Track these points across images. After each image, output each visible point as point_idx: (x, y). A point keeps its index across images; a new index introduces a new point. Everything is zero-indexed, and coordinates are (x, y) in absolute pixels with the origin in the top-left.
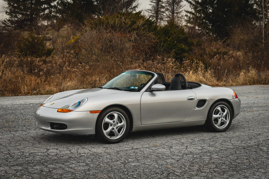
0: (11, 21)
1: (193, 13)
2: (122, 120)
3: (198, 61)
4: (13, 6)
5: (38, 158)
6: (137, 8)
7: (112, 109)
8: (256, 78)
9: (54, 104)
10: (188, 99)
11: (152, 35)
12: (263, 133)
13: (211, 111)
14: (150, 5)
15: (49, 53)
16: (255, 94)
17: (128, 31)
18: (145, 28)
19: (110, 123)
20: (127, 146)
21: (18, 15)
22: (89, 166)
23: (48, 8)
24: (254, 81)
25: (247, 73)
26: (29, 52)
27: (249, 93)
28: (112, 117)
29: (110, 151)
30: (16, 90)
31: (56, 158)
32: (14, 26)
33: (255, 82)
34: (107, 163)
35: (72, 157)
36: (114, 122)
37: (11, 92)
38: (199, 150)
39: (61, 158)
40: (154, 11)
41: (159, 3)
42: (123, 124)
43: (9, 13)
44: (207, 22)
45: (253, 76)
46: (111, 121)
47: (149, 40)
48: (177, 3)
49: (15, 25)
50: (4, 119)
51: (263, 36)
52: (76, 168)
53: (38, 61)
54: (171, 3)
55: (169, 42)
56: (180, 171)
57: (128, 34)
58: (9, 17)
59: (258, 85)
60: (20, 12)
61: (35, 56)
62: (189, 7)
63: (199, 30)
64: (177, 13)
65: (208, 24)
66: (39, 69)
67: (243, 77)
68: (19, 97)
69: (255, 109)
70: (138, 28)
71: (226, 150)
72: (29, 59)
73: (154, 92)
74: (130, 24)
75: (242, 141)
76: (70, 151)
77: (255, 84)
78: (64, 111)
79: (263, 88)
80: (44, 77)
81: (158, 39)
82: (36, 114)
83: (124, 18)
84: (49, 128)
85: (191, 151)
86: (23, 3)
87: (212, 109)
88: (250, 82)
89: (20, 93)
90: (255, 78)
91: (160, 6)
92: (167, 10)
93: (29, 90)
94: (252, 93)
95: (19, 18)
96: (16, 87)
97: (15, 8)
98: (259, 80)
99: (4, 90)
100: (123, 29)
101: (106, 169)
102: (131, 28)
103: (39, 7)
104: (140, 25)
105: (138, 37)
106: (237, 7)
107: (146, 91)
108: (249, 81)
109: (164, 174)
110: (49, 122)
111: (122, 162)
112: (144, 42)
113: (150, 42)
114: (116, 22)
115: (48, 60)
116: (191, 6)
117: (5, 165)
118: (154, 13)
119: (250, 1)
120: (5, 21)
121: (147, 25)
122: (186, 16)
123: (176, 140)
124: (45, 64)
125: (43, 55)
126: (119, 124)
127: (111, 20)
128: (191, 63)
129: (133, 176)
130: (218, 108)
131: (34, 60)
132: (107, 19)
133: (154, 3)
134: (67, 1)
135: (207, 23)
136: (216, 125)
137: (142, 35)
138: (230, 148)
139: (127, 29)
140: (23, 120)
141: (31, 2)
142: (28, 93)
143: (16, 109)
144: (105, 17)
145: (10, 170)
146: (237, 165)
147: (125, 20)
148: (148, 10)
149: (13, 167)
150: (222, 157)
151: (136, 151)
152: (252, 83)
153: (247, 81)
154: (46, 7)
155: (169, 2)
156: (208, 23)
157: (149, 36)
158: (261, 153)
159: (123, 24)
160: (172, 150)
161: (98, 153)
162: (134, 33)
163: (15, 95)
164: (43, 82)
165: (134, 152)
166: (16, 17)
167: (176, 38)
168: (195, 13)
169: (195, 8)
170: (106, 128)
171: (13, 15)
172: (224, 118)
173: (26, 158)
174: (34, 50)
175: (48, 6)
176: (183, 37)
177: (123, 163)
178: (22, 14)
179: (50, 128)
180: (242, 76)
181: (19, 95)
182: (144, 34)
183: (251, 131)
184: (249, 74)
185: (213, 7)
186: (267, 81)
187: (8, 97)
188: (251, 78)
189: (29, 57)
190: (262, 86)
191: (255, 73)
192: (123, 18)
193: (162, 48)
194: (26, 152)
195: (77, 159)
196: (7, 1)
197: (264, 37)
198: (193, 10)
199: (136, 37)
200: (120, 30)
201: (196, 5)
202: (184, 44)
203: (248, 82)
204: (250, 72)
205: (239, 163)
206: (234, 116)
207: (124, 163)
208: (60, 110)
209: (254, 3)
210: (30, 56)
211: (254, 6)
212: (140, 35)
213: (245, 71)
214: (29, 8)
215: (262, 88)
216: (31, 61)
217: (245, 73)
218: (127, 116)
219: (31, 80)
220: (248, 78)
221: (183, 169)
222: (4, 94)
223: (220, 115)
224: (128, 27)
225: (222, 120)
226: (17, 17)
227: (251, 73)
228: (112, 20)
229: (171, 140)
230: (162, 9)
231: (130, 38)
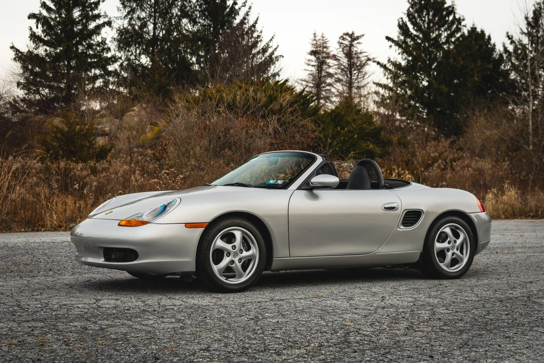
0: (27, 100)
1: (390, 87)
2: (251, 244)
3: (401, 170)
4: (32, 71)
5: (77, 311)
6: (279, 76)
7: (230, 221)
8: (518, 205)
9: (111, 212)
10: (385, 208)
11: (309, 123)
12: (538, 281)
13: (432, 235)
14: (305, 70)
15: (102, 154)
16: (517, 231)
17: (261, 116)
18: (296, 109)
19: (227, 250)
20: (260, 296)
21: (41, 89)
22: (184, 322)
23: (101, 76)
24: (514, 212)
25: (500, 196)
26: (63, 152)
27: (505, 230)
28: (229, 238)
29: (227, 302)
30: (36, 220)
31: (114, 311)
32: (33, 110)
33: (516, 213)
34: (219, 319)
35: (147, 311)
36: (234, 247)
37: (25, 224)
38: (410, 302)
39: (126, 311)
40: (312, 83)
41: (322, 68)
42: (254, 252)
43: (24, 86)
44: (418, 105)
45: (511, 201)
46: (229, 247)
47: (303, 134)
48: (359, 67)
49: (35, 109)
50: (8, 261)
51: (530, 130)
52: (156, 326)
53: (81, 168)
54: (347, 68)
55: (342, 138)
56: (372, 330)
57: (260, 120)
58: (23, 93)
59: (522, 219)
60: (46, 82)
61: (74, 159)
62: (383, 75)
63: (401, 121)
64: (359, 88)
65: (420, 109)
66: (82, 183)
67: (491, 202)
68: (40, 233)
69: (519, 250)
70: (281, 110)
71: (464, 303)
72: (62, 164)
73: (316, 192)
74: (265, 102)
75: (496, 291)
76: (144, 302)
77: (517, 218)
78: (132, 224)
79: (533, 224)
80: (92, 196)
81: (320, 132)
82: (76, 235)
83: (254, 90)
84: (101, 261)
85: (392, 303)
86: (52, 66)
87: (432, 231)
88: (506, 214)
89: (43, 226)
90: (516, 205)
91: (324, 74)
92: (339, 80)
93: (61, 222)
94: (512, 230)
95: (43, 96)
96: (34, 213)
97: (36, 75)
98: (524, 210)
99: (11, 220)
100: (251, 111)
101: (219, 326)
102: (266, 109)
103: (83, 73)
104: (284, 104)
105: (281, 127)
106: (476, 75)
107: (299, 188)
108: (504, 211)
109: (338, 334)
110: (102, 247)
111: (252, 317)
112: (294, 137)
113: (305, 137)
114: (238, 97)
115: (99, 166)
116: (387, 74)
117: (9, 320)
118: (312, 87)
119: (503, 65)
120: (14, 100)
121: (298, 104)
122: (377, 93)
123: (361, 289)
124: (95, 176)
125: (91, 159)
126: (245, 254)
127: (227, 92)
128: (388, 175)
129: (274, 336)
130: (444, 230)
131: (71, 167)
132: (218, 91)
133: (313, 66)
134: (140, 63)
135: (419, 107)
136: (441, 264)
137: (289, 123)
138: (472, 300)
139: (260, 111)
140: (48, 262)
141: (69, 63)
142: (58, 227)
143: (33, 249)
144: (215, 87)
145: (19, 327)
146: (487, 321)
147: (256, 94)
148: (302, 80)
149: (25, 323)
150: (456, 312)
151: (279, 303)
152: (510, 215)
153: (500, 211)
154: (98, 74)
155: (342, 65)
156: (421, 107)
157: (303, 126)
158: (535, 307)
159: (251, 100)
160: (352, 302)
161: (202, 305)
162: (272, 119)
163: (33, 230)
164: (89, 206)
165: (275, 304)
166: (38, 92)
167: (357, 130)
168: (393, 87)
169: (395, 77)
170: (218, 261)
171: (31, 89)
172: (457, 250)
173: (54, 311)
174: (72, 149)
175: (102, 72)
176: (371, 128)
177: (253, 319)
178: (51, 88)
179: (103, 260)
180: (489, 201)
181: (41, 230)
182: (293, 122)
183: (512, 278)
184: (505, 197)
185: (429, 75)
186: (540, 212)
187: (19, 234)
188: (507, 205)
189: (62, 161)
190: (529, 220)
191: (516, 195)
192: (251, 89)
193: (329, 149)
194: (54, 303)
195: (158, 313)
196: (20, 62)
197: (531, 132)
198: (390, 80)
199: (278, 126)
200: (245, 113)
201: (396, 73)
202: (373, 143)
203: (501, 213)
204: (506, 193)
205: (492, 320)
206: (478, 247)
207: (256, 319)
208: (123, 223)
209: (511, 68)
210: (65, 159)
211: (509, 74)
212: (285, 123)
213: (496, 192)
214: (63, 76)
215: (530, 224)
216: (66, 169)
217: (496, 196)
218: (261, 237)
219: (65, 204)
220: (503, 205)
221: (378, 327)
222: (10, 227)
223: (449, 243)
224: (262, 108)
225: (453, 254)
226: (40, 94)
227: (507, 195)
228: (230, 93)
229: (350, 289)
230: (329, 78)
231: (265, 129)
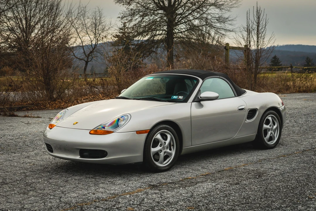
9: (77, 123)
10: (239, 109)
73: (202, 102)
107: (193, 101)
110: (78, 149)
130: (268, 118)
136: (266, 141)
179: (79, 157)
208: (92, 132)
223: (270, 126)
225: (271, 133)
